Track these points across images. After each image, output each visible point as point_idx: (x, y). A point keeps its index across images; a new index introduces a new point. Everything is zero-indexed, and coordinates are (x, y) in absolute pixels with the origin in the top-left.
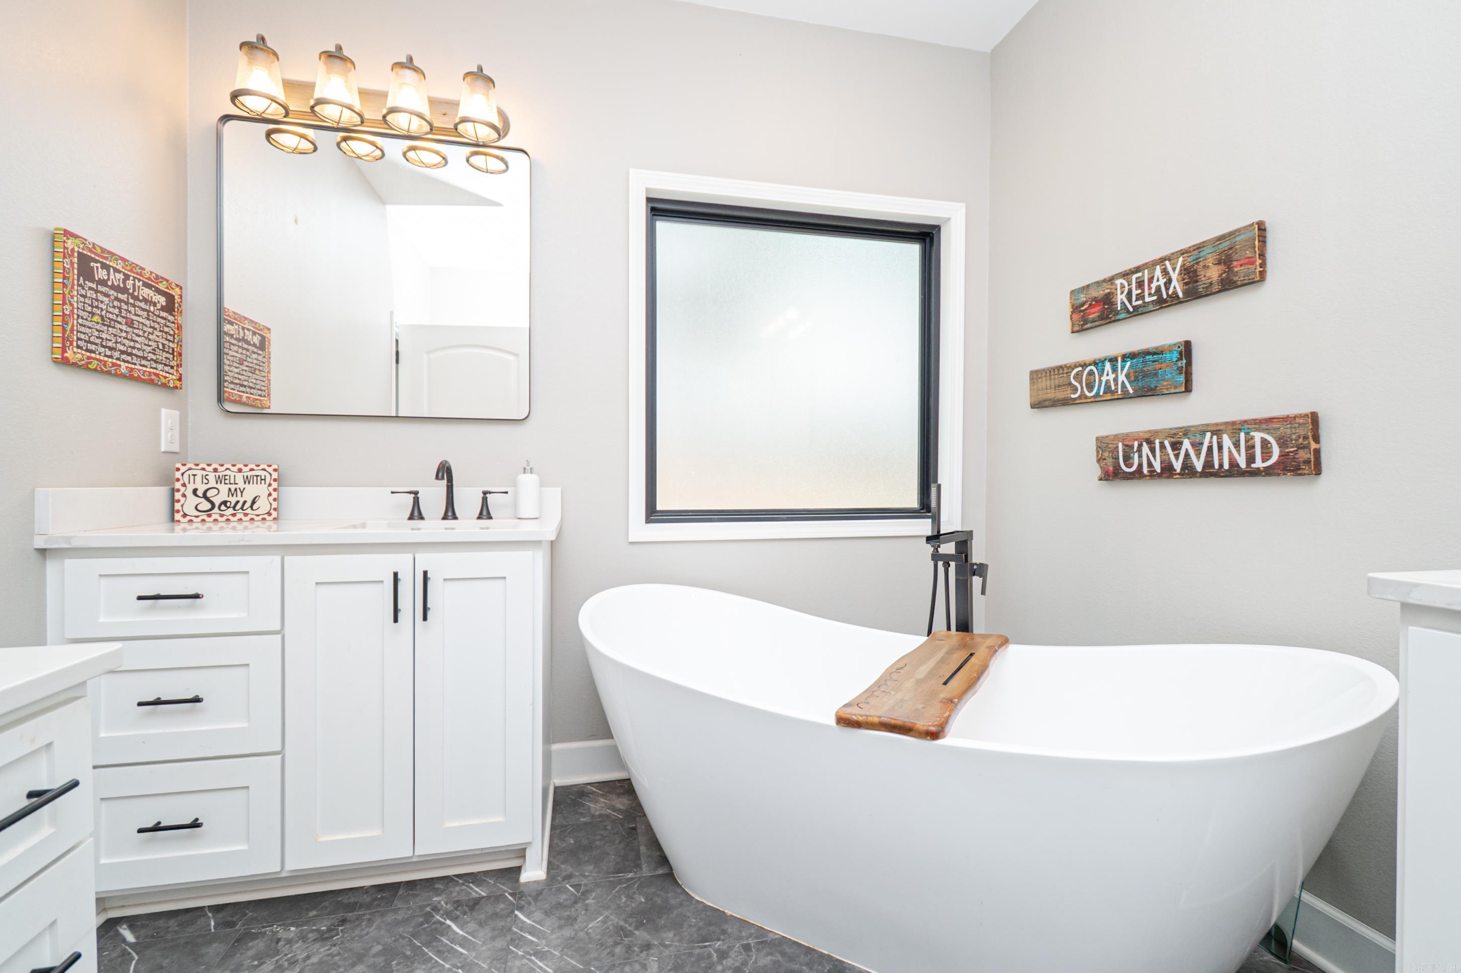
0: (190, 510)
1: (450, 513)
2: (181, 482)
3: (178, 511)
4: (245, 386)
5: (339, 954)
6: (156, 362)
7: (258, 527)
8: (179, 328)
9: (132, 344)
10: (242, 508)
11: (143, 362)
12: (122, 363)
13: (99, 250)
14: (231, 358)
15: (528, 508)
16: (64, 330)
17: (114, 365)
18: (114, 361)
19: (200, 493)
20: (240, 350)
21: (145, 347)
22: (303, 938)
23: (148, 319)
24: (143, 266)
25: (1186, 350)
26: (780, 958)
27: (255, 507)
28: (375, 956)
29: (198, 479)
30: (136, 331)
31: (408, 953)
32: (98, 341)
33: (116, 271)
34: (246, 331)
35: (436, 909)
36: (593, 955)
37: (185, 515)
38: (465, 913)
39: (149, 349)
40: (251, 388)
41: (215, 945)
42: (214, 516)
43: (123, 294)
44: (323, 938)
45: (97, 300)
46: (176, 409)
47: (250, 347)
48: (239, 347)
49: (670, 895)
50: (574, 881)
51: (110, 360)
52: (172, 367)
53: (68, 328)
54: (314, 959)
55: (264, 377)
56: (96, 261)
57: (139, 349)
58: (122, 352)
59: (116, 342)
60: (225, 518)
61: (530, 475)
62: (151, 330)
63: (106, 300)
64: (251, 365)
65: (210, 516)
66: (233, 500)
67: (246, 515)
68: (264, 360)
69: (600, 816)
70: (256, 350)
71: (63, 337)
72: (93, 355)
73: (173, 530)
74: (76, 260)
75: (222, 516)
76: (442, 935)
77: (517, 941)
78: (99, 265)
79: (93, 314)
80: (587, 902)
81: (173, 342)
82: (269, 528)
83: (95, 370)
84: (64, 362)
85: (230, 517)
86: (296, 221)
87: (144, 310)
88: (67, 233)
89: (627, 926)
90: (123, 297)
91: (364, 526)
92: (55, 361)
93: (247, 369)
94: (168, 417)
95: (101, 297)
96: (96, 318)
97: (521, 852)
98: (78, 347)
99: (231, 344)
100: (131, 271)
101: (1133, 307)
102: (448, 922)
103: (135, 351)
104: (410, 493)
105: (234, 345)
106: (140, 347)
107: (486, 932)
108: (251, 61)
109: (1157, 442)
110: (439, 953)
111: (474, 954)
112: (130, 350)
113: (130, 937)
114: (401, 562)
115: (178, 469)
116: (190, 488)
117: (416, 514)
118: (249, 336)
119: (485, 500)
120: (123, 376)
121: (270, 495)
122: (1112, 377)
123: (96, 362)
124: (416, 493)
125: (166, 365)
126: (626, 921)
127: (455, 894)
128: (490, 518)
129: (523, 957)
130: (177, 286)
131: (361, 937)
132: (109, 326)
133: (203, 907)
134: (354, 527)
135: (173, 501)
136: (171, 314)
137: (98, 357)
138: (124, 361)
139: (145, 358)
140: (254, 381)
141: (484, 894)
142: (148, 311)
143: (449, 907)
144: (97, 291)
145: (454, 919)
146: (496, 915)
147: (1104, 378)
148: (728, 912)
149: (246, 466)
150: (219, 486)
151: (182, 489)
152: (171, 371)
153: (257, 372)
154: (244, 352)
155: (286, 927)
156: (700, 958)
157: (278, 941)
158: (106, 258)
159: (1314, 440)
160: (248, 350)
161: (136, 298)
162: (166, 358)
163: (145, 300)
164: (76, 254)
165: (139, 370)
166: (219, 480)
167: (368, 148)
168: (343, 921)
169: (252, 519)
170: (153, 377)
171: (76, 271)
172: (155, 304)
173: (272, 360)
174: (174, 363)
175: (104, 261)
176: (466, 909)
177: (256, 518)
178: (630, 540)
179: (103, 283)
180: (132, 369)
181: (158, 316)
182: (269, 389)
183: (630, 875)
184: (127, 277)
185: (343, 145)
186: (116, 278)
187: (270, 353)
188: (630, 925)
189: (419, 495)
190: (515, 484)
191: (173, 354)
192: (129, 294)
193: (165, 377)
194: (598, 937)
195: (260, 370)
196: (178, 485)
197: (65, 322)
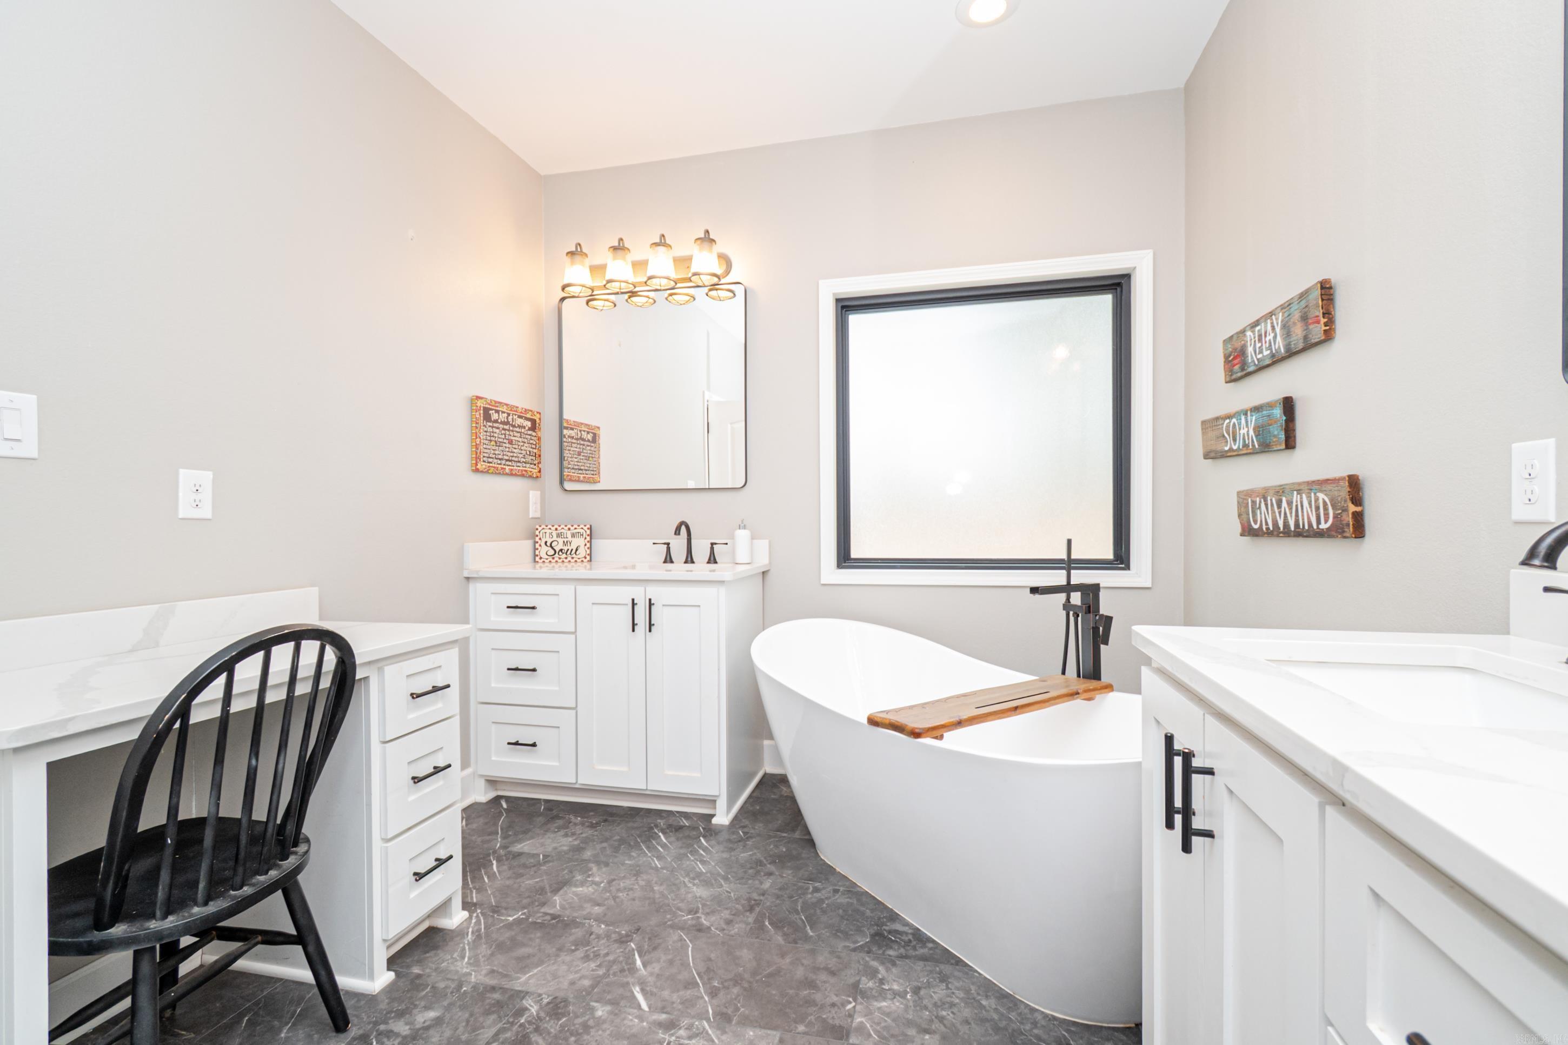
0: (543, 555)
1: (689, 559)
2: (539, 537)
3: (537, 556)
4: (582, 470)
5: (597, 836)
6: (525, 463)
7: (579, 566)
8: (539, 439)
9: (512, 454)
10: (570, 554)
11: (518, 464)
12: (506, 467)
13: (493, 403)
14: (572, 453)
15: (742, 556)
16: (477, 453)
17: (502, 468)
18: (502, 466)
19: (548, 544)
20: (578, 446)
21: (519, 455)
22: (583, 824)
23: (521, 437)
24: (517, 405)
25: (1288, 405)
26: (855, 902)
27: (577, 553)
28: (614, 841)
29: (548, 535)
30: (514, 446)
31: (632, 844)
32: (494, 456)
33: (503, 412)
34: (582, 432)
35: (656, 826)
36: (735, 870)
37: (541, 558)
38: (671, 832)
39: (521, 456)
40: (586, 470)
41: (541, 818)
42: (556, 559)
43: (507, 425)
44: (592, 826)
45: (493, 432)
46: (537, 490)
47: (585, 443)
48: (578, 444)
49: (804, 851)
50: (746, 830)
51: (500, 466)
52: (535, 465)
53: (478, 451)
54: (584, 835)
55: (595, 461)
56: (492, 410)
57: (516, 457)
58: (507, 460)
59: (503, 455)
60: (562, 560)
61: (743, 530)
62: (522, 444)
63: (497, 431)
64: (586, 455)
65: (553, 558)
66: (565, 548)
67: (573, 558)
68: (595, 450)
69: (786, 796)
70: (589, 444)
71: (476, 458)
72: (491, 465)
73: (535, 568)
74: (482, 412)
75: (560, 558)
76: (654, 839)
77: (694, 852)
78: (494, 411)
79: (491, 441)
80: (748, 843)
81: (535, 449)
82: (585, 567)
83: (492, 473)
84: (477, 470)
85: (564, 560)
86: (620, 345)
87: (518, 432)
88: (478, 398)
89: (764, 861)
90: (507, 427)
91: (634, 567)
92: (473, 471)
93: (583, 458)
94: (534, 496)
95: (495, 430)
96: (493, 443)
97: (712, 802)
98: (484, 461)
99: (572, 443)
100: (511, 410)
101: (1258, 360)
102: (660, 834)
103: (513, 459)
104: (665, 544)
105: (574, 443)
106: (516, 455)
107: (679, 844)
108: (573, 263)
109: (1269, 498)
110: (648, 848)
111: (666, 853)
112: (510, 458)
113: (505, 806)
114: (639, 593)
115: (537, 529)
116: (544, 540)
117: (668, 559)
118: (584, 435)
119: (712, 549)
120: (507, 474)
121: (586, 545)
122: (1246, 430)
123: (493, 468)
124: (668, 544)
125: (531, 464)
126: (765, 858)
127: (671, 821)
128: (716, 562)
129: (693, 861)
130: (538, 413)
131: (611, 830)
132: (499, 446)
133: (540, 799)
134: (625, 568)
135: (535, 549)
136: (534, 431)
137: (493, 465)
138: (508, 465)
139: (519, 462)
140: (588, 465)
141: (687, 824)
142: (521, 433)
143: (664, 827)
144: (493, 427)
145: (664, 833)
146: (689, 837)
147: (1242, 432)
148: (838, 870)
149: (572, 526)
150: (558, 539)
151: (539, 541)
152: (534, 467)
153: (591, 459)
154: (581, 446)
155: (576, 817)
156: (801, 888)
157: (570, 822)
158: (497, 407)
159: (1353, 503)
160: (584, 445)
161: (514, 426)
162: (532, 459)
163: (519, 426)
164: (482, 408)
165: (516, 470)
166: (558, 536)
167: (645, 300)
168: (605, 821)
169: (576, 561)
170: (524, 472)
171: (482, 418)
172: (524, 427)
173: (601, 449)
174: (536, 462)
175: (496, 408)
176: (673, 830)
177: (578, 560)
178: (822, 582)
179: (496, 421)
180: (512, 470)
181: (527, 434)
182: (599, 469)
183: (785, 835)
184: (509, 415)
185: (629, 300)
186: (503, 417)
187: (599, 444)
188: (767, 861)
189: (670, 545)
190: (732, 537)
191: (535, 456)
192: (510, 424)
193: (531, 472)
194: (743, 862)
195: (592, 457)
196: (537, 539)
197: (477, 449)
